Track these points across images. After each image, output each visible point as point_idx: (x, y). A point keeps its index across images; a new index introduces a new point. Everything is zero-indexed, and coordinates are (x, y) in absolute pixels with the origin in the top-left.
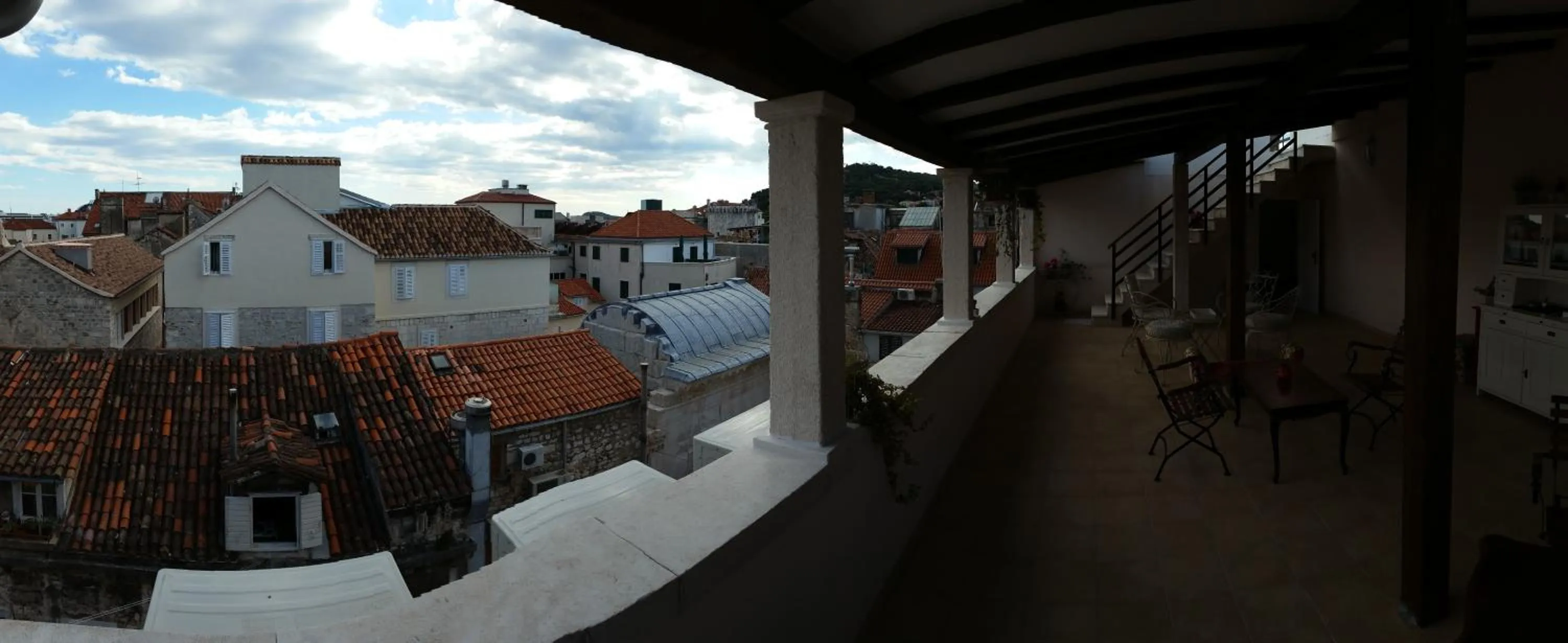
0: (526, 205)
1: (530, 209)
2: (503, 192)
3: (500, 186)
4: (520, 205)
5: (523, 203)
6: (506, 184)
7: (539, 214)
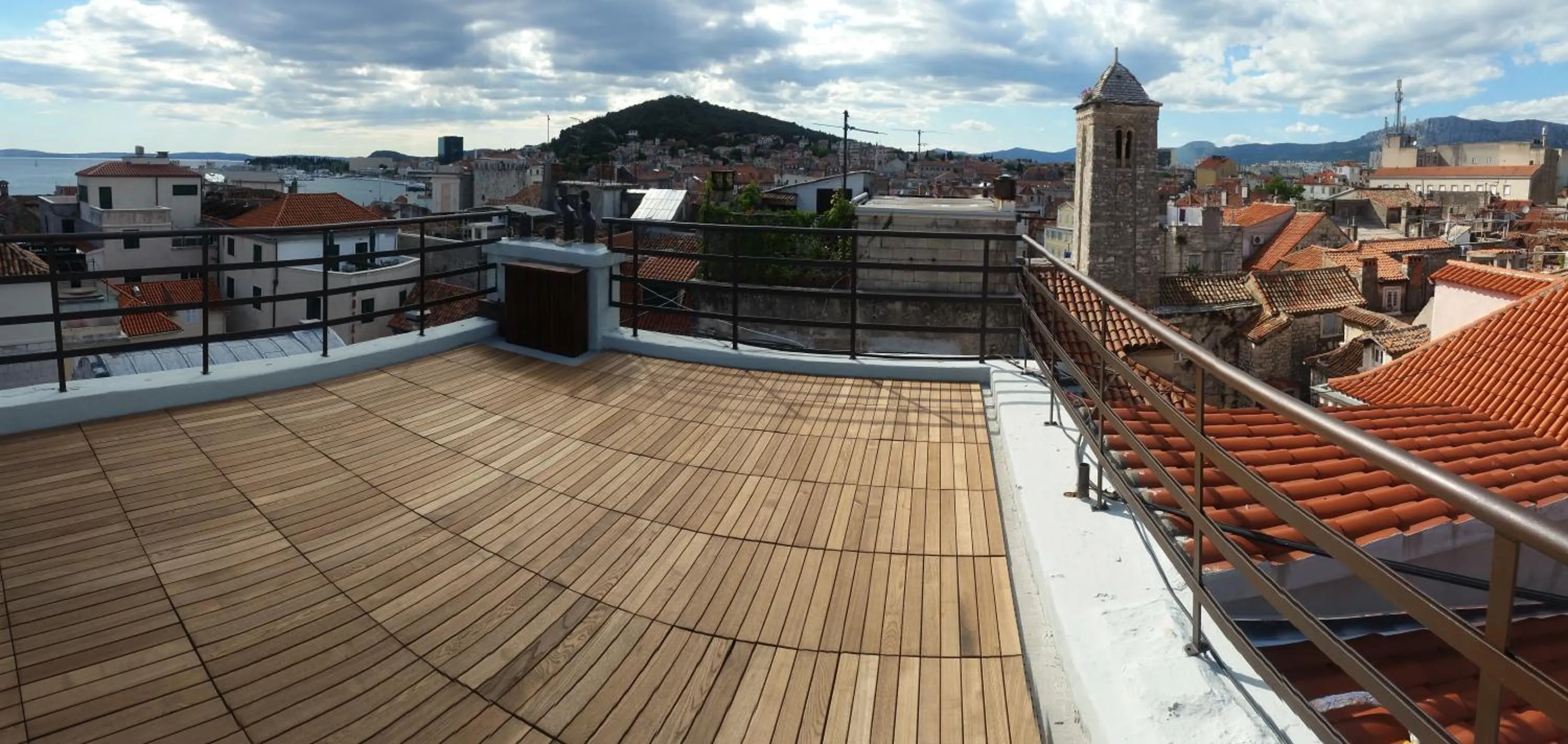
0: (160, 180)
1: (166, 185)
2: (134, 161)
3: (133, 151)
4: (154, 179)
5: (157, 177)
6: (140, 150)
7: (179, 191)
